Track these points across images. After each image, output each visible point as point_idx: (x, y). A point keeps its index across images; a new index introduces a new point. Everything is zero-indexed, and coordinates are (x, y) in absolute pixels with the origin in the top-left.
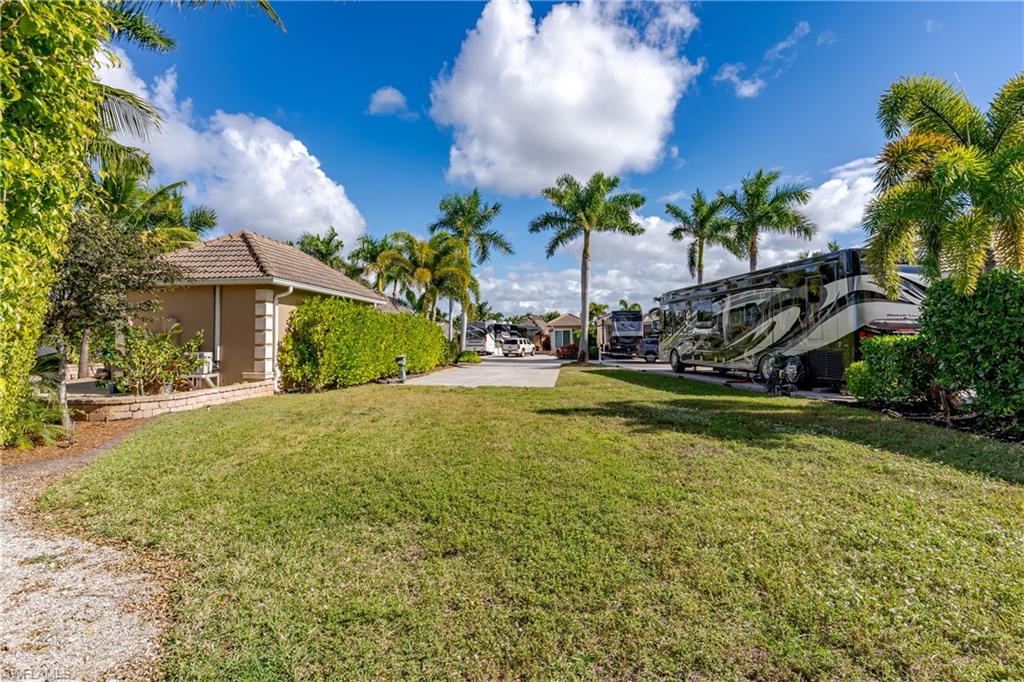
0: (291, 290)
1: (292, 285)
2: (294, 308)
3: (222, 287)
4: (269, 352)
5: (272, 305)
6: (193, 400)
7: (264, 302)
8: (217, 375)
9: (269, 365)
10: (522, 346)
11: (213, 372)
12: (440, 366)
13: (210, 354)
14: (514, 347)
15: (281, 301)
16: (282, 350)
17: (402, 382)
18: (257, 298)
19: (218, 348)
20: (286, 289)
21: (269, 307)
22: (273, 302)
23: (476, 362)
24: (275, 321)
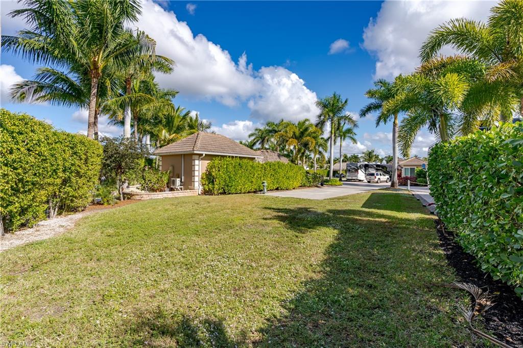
0: (204, 155)
1: (204, 153)
2: (210, 161)
3: (184, 155)
4: (196, 179)
5: (198, 161)
6: (161, 195)
7: (194, 160)
8: (182, 187)
9: (196, 184)
10: (377, 177)
11: (180, 185)
12: (303, 186)
13: (179, 179)
14: (373, 177)
15: (202, 159)
16: (202, 178)
17: (264, 193)
18: (193, 159)
19: (183, 177)
20: (202, 155)
21: (197, 162)
22: (199, 160)
23: (336, 185)
24: (200, 167)
